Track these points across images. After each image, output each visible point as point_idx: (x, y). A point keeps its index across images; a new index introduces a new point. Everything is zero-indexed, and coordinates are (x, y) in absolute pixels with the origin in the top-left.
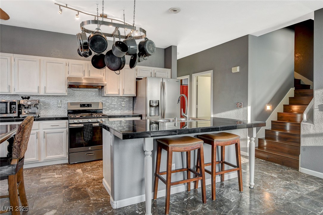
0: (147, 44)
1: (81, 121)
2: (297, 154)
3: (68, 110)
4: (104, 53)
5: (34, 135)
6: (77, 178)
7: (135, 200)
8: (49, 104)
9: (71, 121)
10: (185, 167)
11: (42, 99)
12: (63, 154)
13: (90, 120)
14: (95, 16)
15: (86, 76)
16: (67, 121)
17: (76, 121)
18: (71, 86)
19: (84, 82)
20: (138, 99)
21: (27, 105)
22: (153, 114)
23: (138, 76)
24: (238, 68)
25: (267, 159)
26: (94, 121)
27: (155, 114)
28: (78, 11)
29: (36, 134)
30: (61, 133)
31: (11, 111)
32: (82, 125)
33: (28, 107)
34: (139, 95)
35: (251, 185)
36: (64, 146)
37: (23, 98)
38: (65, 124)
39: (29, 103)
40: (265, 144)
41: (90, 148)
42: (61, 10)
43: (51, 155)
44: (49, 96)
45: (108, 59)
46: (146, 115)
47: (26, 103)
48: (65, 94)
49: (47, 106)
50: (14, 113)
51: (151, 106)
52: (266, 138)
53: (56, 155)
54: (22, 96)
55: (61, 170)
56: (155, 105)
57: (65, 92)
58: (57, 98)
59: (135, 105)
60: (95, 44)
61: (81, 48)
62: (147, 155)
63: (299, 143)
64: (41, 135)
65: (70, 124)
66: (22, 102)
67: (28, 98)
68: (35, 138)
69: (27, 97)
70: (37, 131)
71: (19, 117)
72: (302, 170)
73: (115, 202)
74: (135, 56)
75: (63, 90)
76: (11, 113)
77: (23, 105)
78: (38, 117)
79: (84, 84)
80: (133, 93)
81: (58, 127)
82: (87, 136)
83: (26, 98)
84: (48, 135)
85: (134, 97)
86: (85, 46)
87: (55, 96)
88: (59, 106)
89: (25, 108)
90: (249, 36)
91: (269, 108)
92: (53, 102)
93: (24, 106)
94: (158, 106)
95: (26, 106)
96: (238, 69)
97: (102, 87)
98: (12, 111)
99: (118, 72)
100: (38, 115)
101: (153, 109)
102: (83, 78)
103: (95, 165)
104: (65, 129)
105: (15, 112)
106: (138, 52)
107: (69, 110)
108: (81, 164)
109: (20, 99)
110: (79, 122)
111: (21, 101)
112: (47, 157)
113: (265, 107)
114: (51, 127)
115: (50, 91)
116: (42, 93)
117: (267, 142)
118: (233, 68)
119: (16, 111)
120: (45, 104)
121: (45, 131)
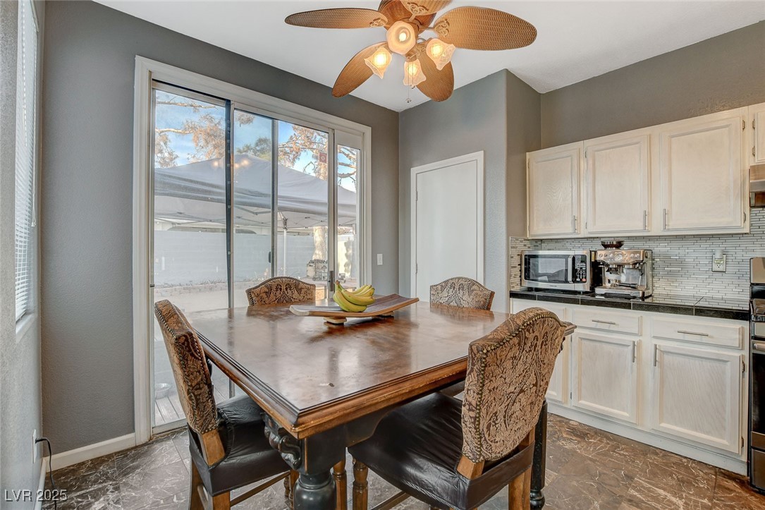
3: (752, 285)
5: (625, 349)
8: (681, 263)
11: (659, 248)
12: (722, 438)
16: (745, 324)
18: (760, 197)
21: (615, 264)
29: (631, 348)
30: (717, 364)
31: (574, 276)
33: (616, 270)
36: (728, 409)
37: (606, 246)
38: (739, 337)
39: (619, 259)
43: (676, 425)
44: (683, 237)
47: (611, 259)
48: (739, 228)
49: (677, 269)
50: (581, 281)
53: (696, 430)
54: (603, 240)
55: (710, 500)
57: (742, 222)
58: (709, 242)
64: (647, 354)
65: (756, 338)
66: (602, 255)
68: (630, 357)
69: (615, 243)
70: (636, 339)
71: (592, 292)
75: (731, 215)
76: (574, 281)
77: (604, 263)
78: (643, 298)
81: (705, 339)
83: (611, 246)
84: (667, 358)
87: (700, 237)
88: (715, 268)
89: (610, 270)
92: (694, 254)
93: (608, 265)
95: (611, 266)
98: (577, 277)
100: (643, 293)
104: (737, 354)
105: (584, 280)
107: (757, 284)
109: (597, 246)
111: (599, 253)
112: (663, 425)
114: (681, 336)
115: (682, 222)
116: (656, 230)
119: (586, 278)
120: (667, 260)
121: (659, 342)
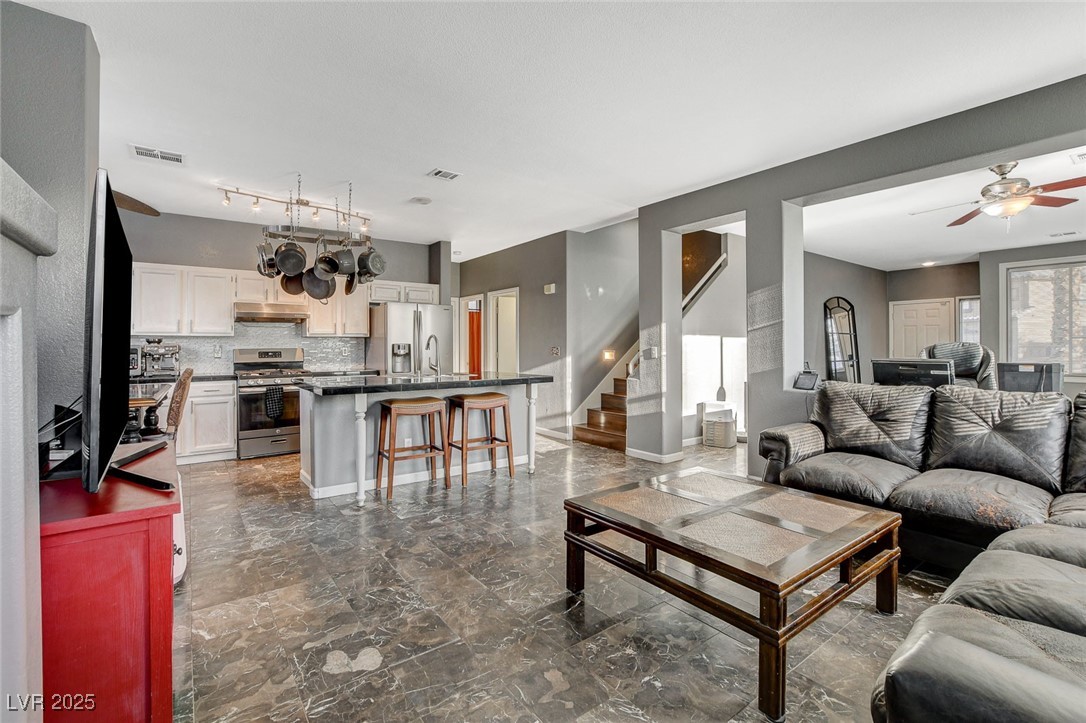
0: (370, 260)
1: (261, 382)
2: (623, 428)
3: (235, 364)
4: (304, 271)
6: (257, 474)
7: (348, 488)
8: (197, 353)
9: (242, 382)
10: (428, 443)
11: (183, 344)
12: (226, 442)
13: (278, 381)
14: (287, 203)
15: (271, 301)
16: (234, 382)
17: (251, 382)
18: (239, 319)
19: (266, 311)
20: (374, 343)
21: (158, 355)
22: (399, 368)
23: (373, 298)
24: (553, 286)
25: (593, 442)
26: (286, 382)
27: (403, 368)
28: (258, 197)
30: (223, 405)
32: (264, 389)
33: (159, 359)
34: (376, 334)
35: (530, 470)
36: (228, 427)
37: (150, 342)
38: (232, 389)
39: (162, 351)
40: (603, 419)
41: (278, 431)
42: (228, 199)
43: (205, 445)
44: (199, 338)
45: (308, 282)
46: (386, 372)
47: (155, 351)
48: (229, 333)
49: (194, 355)
50: (133, 368)
51: (395, 355)
52: (603, 408)
53: (215, 443)
54: (148, 338)
56: (402, 352)
57: (229, 330)
58: (213, 341)
59: (369, 354)
60: (287, 262)
61: (264, 267)
62: (359, 417)
63: (623, 410)
65: (240, 388)
66: (148, 348)
67: (159, 342)
69: (156, 340)
71: (142, 375)
72: (631, 451)
73: (316, 490)
74: (352, 276)
75: (226, 326)
77: (150, 355)
79: (265, 316)
80: (364, 331)
81: (217, 393)
82: (274, 409)
83: (154, 342)
84: (197, 407)
85: (366, 338)
86: (271, 264)
87: (208, 337)
88: (216, 356)
89: (154, 359)
90: (568, 234)
91: (608, 356)
92: (206, 348)
93: (152, 355)
94: (408, 354)
95: (155, 357)
96: (551, 289)
97: (303, 320)
99: (324, 301)
100: (179, 372)
101: (399, 359)
102: (263, 304)
103: (287, 459)
104: (232, 398)
105: (135, 367)
106: (357, 270)
107: (237, 363)
108: (262, 460)
109: (145, 343)
110: (257, 384)
111: (146, 347)
112: (198, 447)
113: (601, 354)
114: (206, 394)
115: (201, 329)
116: (185, 332)
117: (606, 415)
118: (546, 287)
119: (137, 365)
120: (190, 352)
121: (193, 400)
